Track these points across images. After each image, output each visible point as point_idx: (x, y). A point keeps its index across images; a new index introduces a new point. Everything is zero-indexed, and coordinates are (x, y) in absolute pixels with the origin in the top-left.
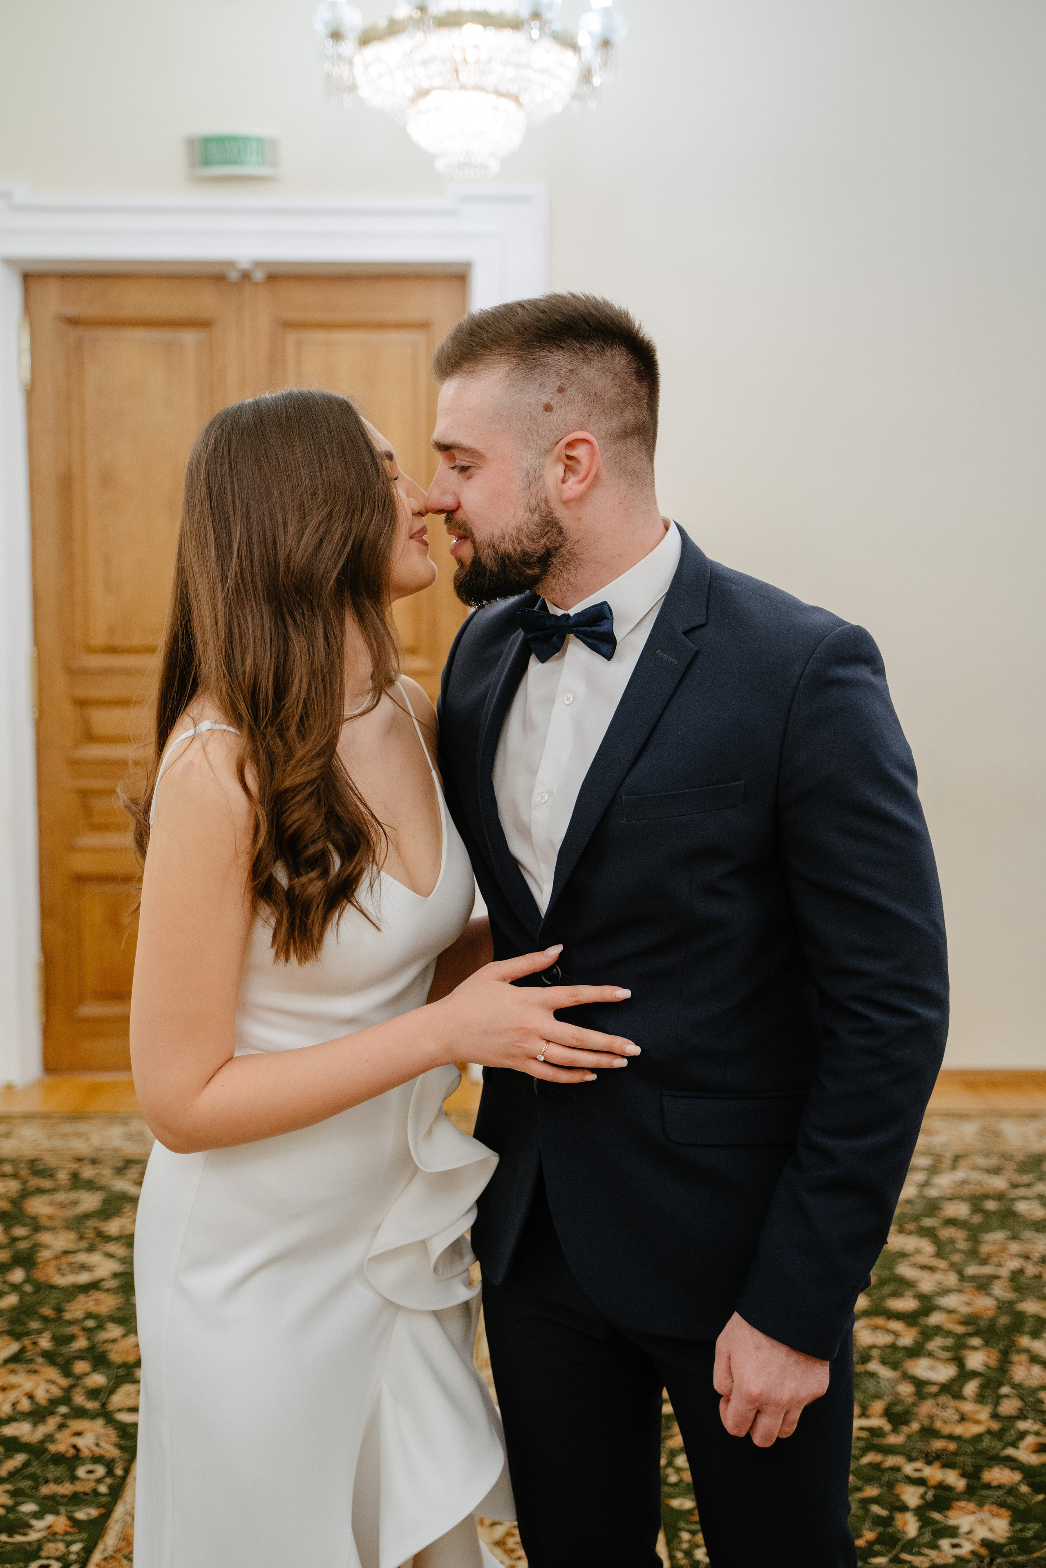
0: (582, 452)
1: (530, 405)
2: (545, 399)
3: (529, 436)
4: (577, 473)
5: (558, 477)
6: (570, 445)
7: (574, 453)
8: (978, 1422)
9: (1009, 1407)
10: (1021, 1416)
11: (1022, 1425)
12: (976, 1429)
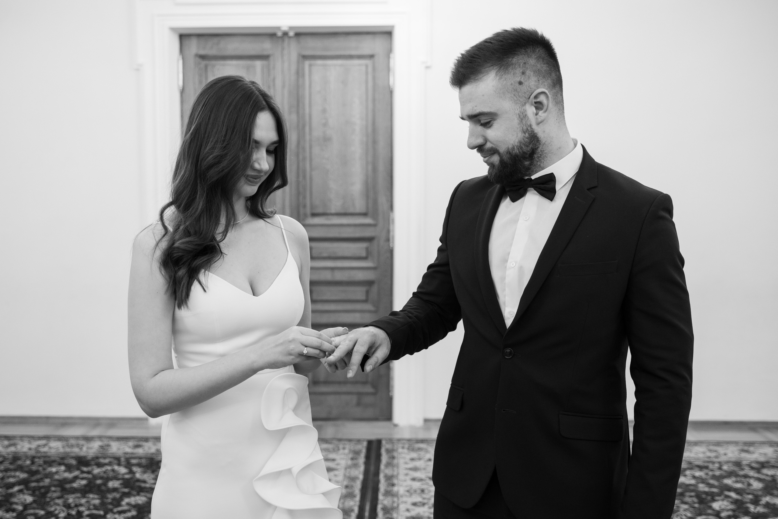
0: (542, 98)
1: (512, 84)
2: (518, 79)
3: (515, 98)
4: (542, 109)
5: (533, 113)
6: (536, 97)
7: (538, 100)
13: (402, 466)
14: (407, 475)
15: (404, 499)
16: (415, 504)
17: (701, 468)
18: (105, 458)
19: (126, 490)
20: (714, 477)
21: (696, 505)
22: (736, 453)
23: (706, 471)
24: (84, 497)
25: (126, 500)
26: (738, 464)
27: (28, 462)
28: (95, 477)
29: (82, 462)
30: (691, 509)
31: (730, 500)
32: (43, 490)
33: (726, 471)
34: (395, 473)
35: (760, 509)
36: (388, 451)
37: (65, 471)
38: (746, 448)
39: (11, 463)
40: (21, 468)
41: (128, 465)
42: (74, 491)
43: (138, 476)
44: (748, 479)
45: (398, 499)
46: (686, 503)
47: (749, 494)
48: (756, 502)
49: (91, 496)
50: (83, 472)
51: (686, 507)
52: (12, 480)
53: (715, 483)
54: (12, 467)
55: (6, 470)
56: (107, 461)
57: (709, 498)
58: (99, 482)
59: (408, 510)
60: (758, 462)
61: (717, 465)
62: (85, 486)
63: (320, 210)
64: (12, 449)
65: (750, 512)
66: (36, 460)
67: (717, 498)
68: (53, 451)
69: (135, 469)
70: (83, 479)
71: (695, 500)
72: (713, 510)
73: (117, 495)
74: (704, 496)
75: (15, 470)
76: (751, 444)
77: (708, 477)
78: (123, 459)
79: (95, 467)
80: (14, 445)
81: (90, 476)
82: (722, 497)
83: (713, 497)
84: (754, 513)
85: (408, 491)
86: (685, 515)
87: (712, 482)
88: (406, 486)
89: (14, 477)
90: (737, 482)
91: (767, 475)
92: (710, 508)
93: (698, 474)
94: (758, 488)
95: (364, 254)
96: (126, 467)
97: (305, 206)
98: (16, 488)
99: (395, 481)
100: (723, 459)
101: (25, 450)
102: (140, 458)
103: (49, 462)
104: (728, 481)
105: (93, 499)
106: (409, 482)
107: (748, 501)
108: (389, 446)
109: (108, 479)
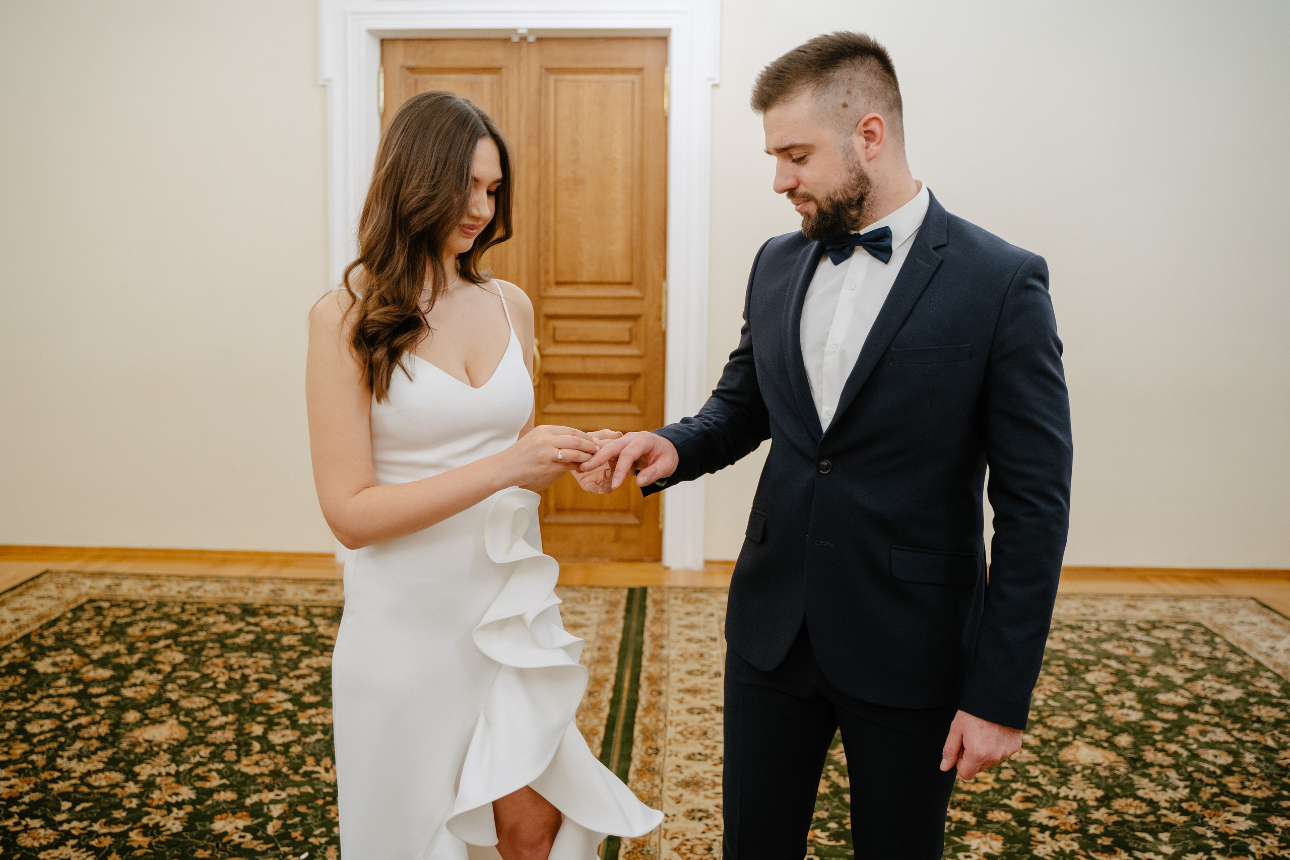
0: (874, 126)
1: (833, 107)
2: (842, 101)
3: (838, 126)
4: (874, 140)
5: (863, 145)
6: (866, 124)
7: (869, 128)
8: (986, 783)
9: (1006, 774)
10: (1015, 780)
11: (1014, 786)
12: (985, 788)
13: (675, 622)
14: (680, 634)
15: (677, 666)
16: (690, 673)
17: (1072, 628)
18: (277, 606)
19: (306, 649)
20: (1090, 640)
21: (1065, 677)
22: (1120, 609)
23: (1079, 632)
24: (251, 656)
25: (306, 662)
26: (1122, 624)
27: (177, 610)
28: (265, 631)
29: (248, 610)
30: (1059, 682)
31: (1110, 670)
32: (196, 647)
33: (1105, 633)
34: (665, 632)
35: (1148, 683)
36: (656, 602)
37: (225, 622)
38: (1133, 603)
39: (155, 611)
40: (167, 617)
41: (309, 615)
42: (237, 648)
43: (321, 630)
44: (1133, 644)
45: (669, 666)
46: (1051, 674)
47: (1134, 662)
48: (1143, 673)
49: (260, 655)
50: (249, 624)
51: (1051, 679)
52: (156, 632)
53: (1091, 648)
54: (156, 615)
55: (149, 619)
56: (280, 610)
57: (1082, 667)
58: (270, 637)
59: (681, 680)
60: (1147, 622)
61: (1094, 625)
62: (252, 642)
63: (568, 278)
64: (156, 592)
65: (1135, 686)
66: (187, 607)
67: (1091, 668)
68: (209, 595)
69: (317, 621)
70: (249, 632)
71: (1064, 670)
72: (1087, 683)
73: (294, 655)
74: (1075, 665)
75: (161, 619)
76: (1140, 597)
77: (1081, 640)
78: (301, 608)
79: (265, 618)
80: (159, 586)
81: (258, 629)
82: (1100, 666)
83: (1087, 666)
84: (1140, 687)
85: (681, 655)
86: (1050, 691)
87: (1086, 646)
88: (680, 649)
89: (159, 628)
90: (1119, 647)
91: (1159, 638)
92: (1083, 680)
93: (1068, 636)
94: (1146, 655)
95: (626, 338)
96: (306, 618)
97: (547, 272)
98: (162, 643)
99: (665, 642)
100: (1102, 616)
101: (173, 593)
102: (324, 607)
103: (205, 611)
104: (1108, 646)
105: (262, 659)
106: (684, 644)
107: (1133, 671)
108: (657, 596)
109: (282, 634)
